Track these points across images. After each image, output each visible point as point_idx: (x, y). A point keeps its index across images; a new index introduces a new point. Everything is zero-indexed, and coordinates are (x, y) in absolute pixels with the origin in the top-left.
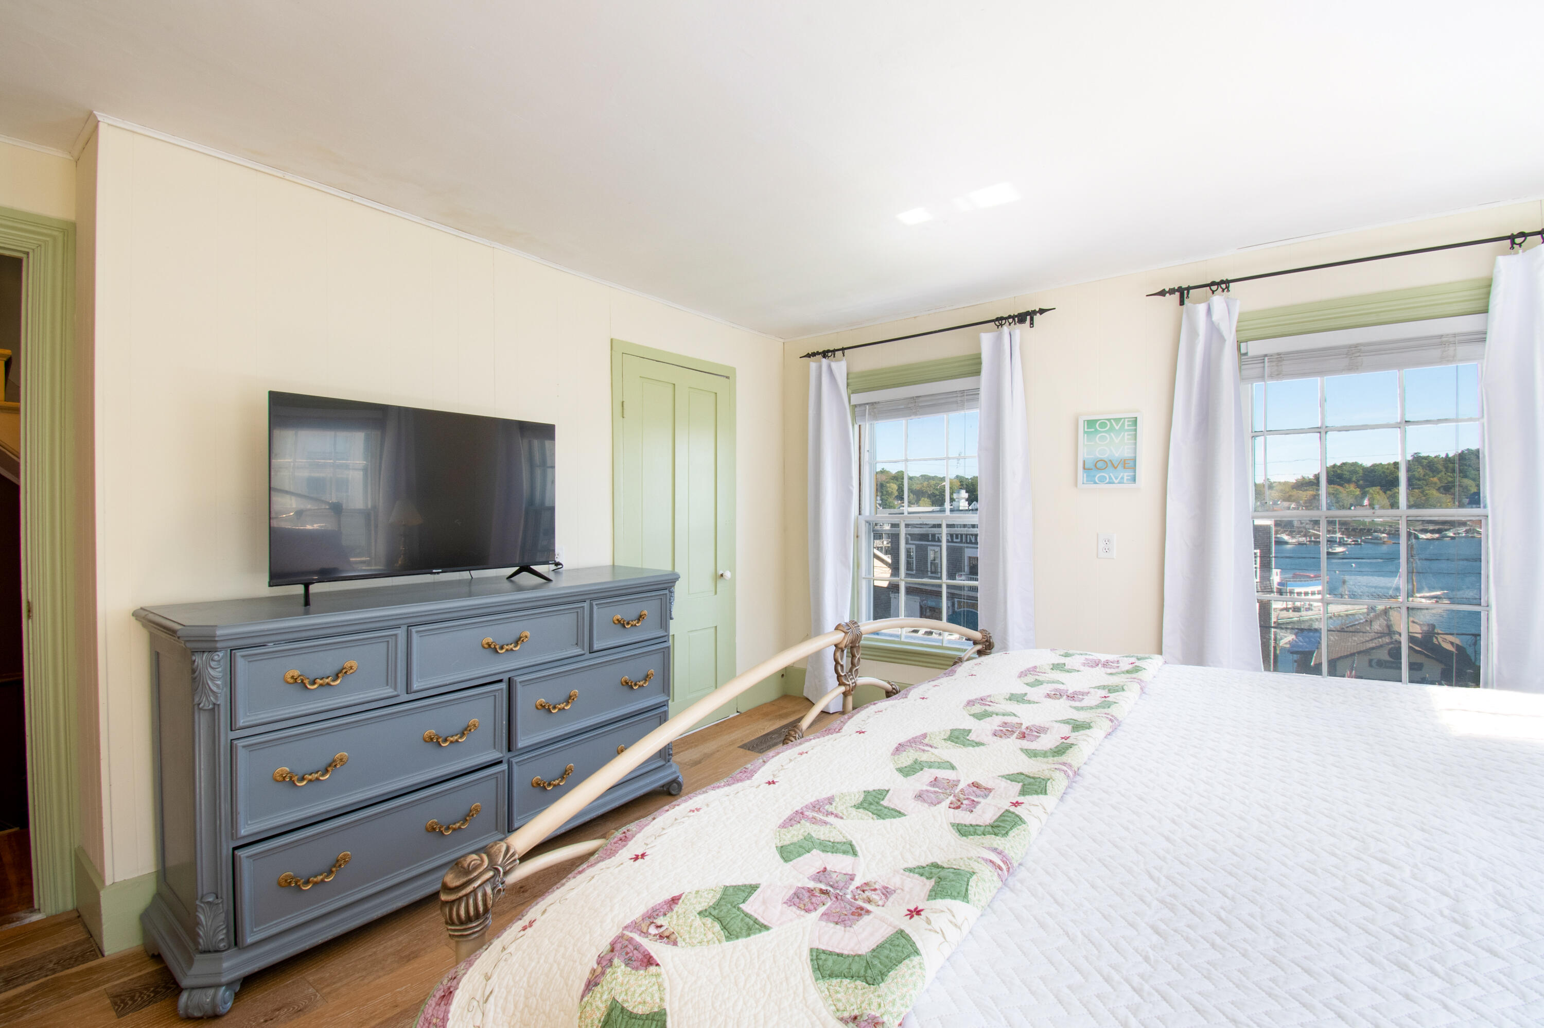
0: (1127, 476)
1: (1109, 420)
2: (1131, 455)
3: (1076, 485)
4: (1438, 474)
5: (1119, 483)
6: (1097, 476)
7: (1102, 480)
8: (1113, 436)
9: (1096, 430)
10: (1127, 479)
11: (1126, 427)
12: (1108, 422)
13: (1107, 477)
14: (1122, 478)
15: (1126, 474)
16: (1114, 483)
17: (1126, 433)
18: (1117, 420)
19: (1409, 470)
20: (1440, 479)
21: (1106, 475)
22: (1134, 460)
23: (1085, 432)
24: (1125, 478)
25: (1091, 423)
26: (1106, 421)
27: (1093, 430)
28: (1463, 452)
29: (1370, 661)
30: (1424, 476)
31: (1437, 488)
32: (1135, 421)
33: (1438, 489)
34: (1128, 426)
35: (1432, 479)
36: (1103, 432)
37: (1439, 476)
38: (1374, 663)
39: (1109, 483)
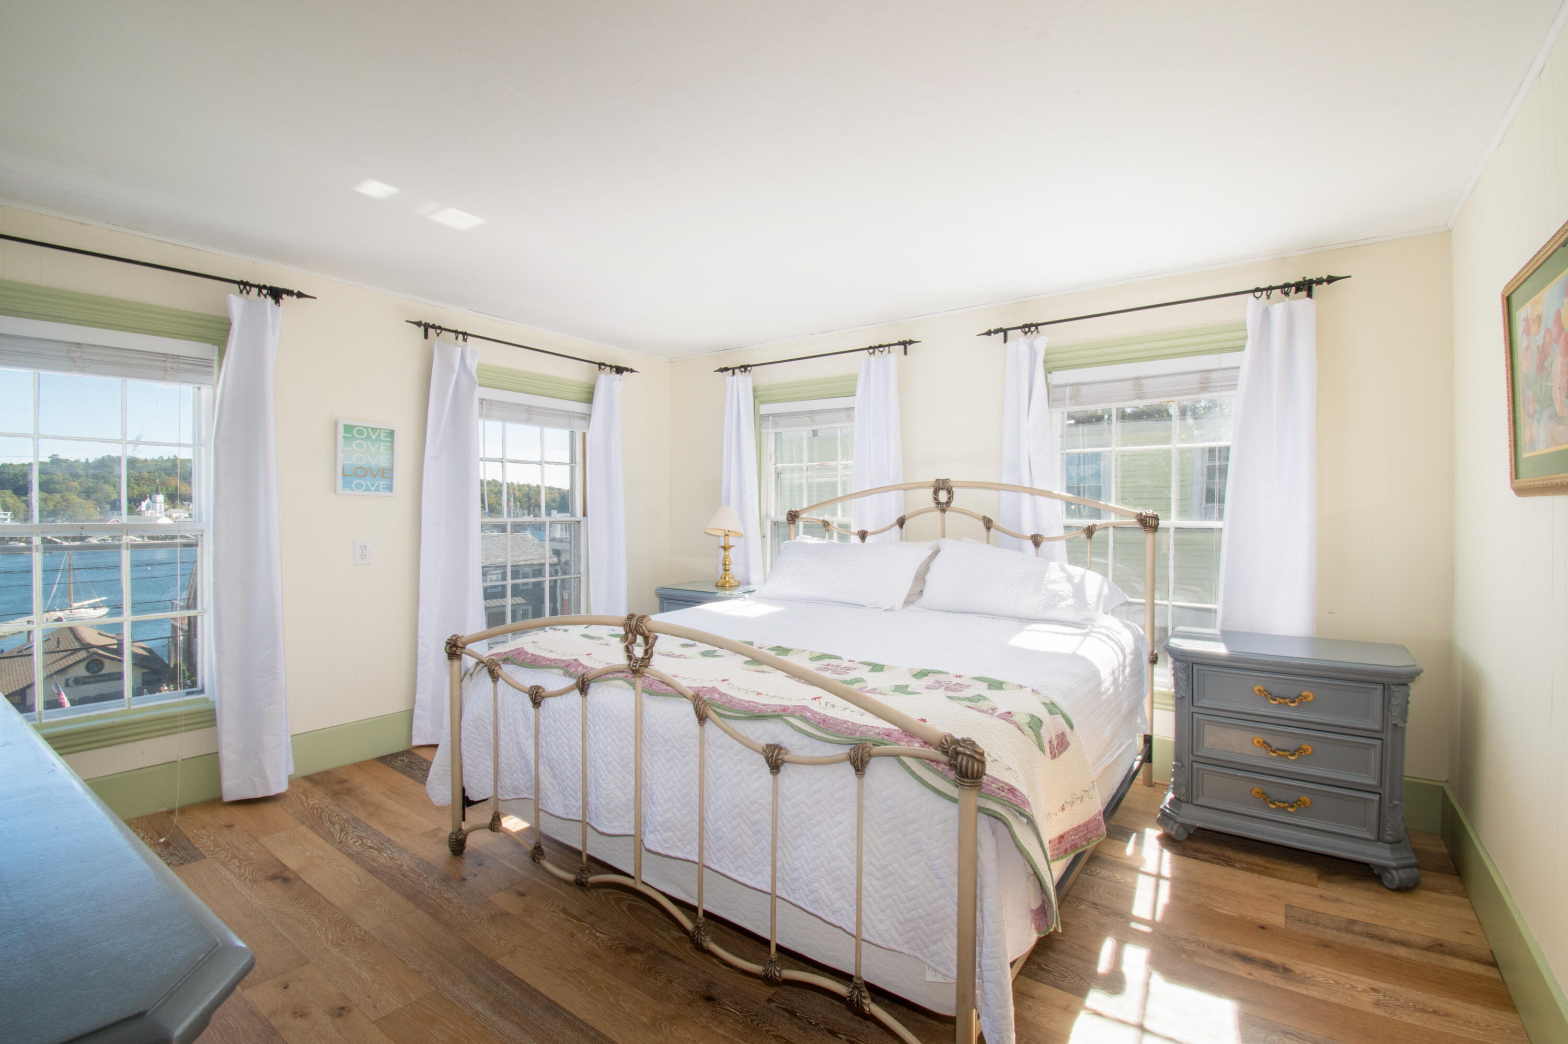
0: (383, 484)
1: (366, 428)
2: (387, 465)
3: (335, 492)
4: (78, 478)
5: (375, 491)
6: (354, 483)
7: (359, 486)
8: (370, 446)
9: (353, 436)
10: (383, 488)
11: (382, 438)
12: (365, 431)
13: (364, 484)
14: (378, 486)
15: (381, 483)
16: (370, 490)
17: (382, 444)
18: (374, 430)
19: (41, 472)
20: (80, 484)
21: (362, 482)
22: (391, 470)
23: (344, 437)
24: (381, 486)
25: (348, 428)
26: (363, 429)
27: (350, 435)
28: (103, 457)
29: (67, 681)
30: (64, 480)
31: (77, 493)
32: (391, 434)
33: (79, 495)
34: (384, 437)
35: (72, 483)
36: (360, 439)
37: (79, 481)
38: (70, 682)
39: (365, 490)
